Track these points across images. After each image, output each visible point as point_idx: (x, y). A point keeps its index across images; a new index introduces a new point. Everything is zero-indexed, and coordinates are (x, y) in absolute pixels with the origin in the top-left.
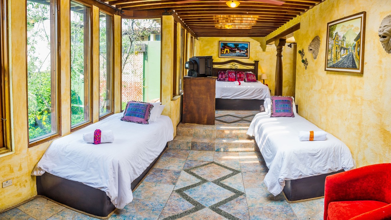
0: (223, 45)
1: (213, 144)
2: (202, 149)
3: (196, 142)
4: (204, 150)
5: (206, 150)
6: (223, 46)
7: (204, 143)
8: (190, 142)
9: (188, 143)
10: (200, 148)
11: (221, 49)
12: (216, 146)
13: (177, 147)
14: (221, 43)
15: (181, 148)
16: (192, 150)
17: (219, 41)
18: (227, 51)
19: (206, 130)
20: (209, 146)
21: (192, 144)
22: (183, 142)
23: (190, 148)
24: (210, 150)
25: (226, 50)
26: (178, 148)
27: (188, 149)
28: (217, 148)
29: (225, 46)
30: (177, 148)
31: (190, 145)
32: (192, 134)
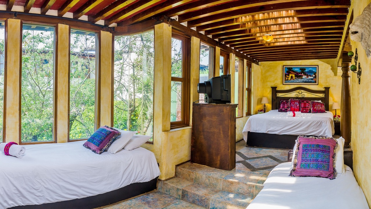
0: (288, 70)
1: (208, 200)
2: (194, 202)
3: (187, 191)
4: (195, 204)
5: (198, 205)
6: (287, 72)
7: (197, 195)
8: (181, 189)
9: (178, 189)
10: (191, 200)
11: (286, 75)
12: (211, 203)
13: (167, 191)
14: (285, 67)
15: (171, 195)
16: (182, 200)
17: (283, 66)
18: (292, 77)
19: (209, 177)
20: (202, 200)
21: (182, 192)
22: (173, 186)
23: (180, 197)
24: (202, 206)
25: (290, 75)
26: (168, 193)
27: (178, 197)
28: (213, 206)
29: (289, 70)
30: (166, 193)
31: (180, 193)
32: (193, 178)
